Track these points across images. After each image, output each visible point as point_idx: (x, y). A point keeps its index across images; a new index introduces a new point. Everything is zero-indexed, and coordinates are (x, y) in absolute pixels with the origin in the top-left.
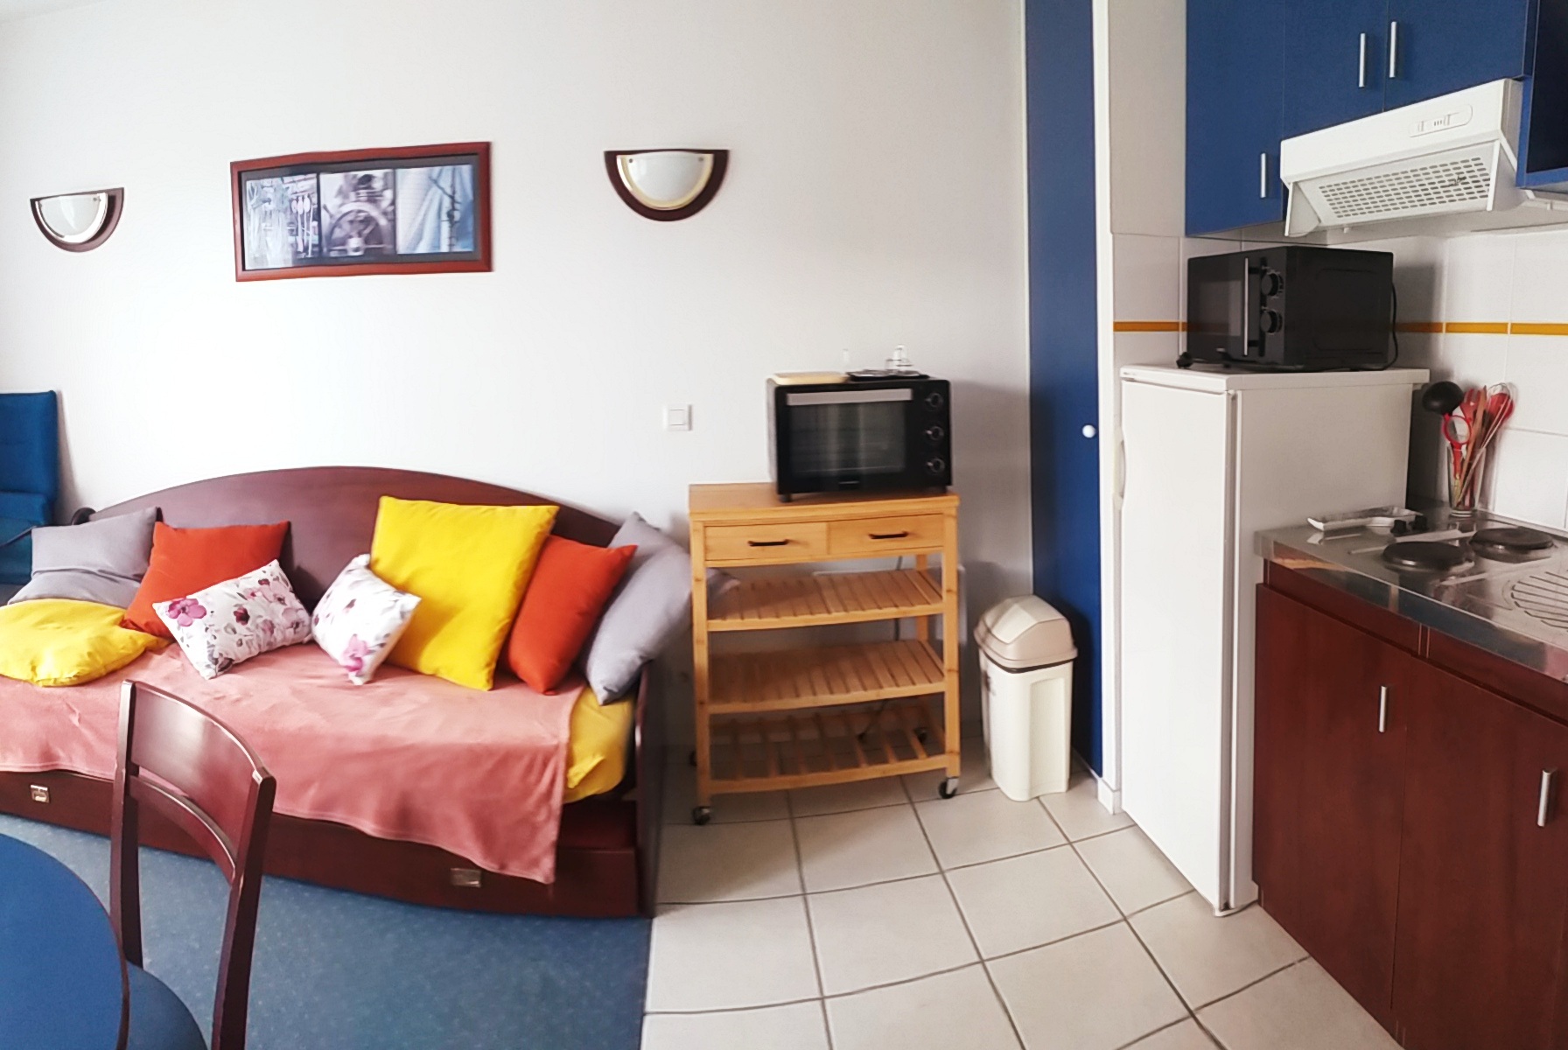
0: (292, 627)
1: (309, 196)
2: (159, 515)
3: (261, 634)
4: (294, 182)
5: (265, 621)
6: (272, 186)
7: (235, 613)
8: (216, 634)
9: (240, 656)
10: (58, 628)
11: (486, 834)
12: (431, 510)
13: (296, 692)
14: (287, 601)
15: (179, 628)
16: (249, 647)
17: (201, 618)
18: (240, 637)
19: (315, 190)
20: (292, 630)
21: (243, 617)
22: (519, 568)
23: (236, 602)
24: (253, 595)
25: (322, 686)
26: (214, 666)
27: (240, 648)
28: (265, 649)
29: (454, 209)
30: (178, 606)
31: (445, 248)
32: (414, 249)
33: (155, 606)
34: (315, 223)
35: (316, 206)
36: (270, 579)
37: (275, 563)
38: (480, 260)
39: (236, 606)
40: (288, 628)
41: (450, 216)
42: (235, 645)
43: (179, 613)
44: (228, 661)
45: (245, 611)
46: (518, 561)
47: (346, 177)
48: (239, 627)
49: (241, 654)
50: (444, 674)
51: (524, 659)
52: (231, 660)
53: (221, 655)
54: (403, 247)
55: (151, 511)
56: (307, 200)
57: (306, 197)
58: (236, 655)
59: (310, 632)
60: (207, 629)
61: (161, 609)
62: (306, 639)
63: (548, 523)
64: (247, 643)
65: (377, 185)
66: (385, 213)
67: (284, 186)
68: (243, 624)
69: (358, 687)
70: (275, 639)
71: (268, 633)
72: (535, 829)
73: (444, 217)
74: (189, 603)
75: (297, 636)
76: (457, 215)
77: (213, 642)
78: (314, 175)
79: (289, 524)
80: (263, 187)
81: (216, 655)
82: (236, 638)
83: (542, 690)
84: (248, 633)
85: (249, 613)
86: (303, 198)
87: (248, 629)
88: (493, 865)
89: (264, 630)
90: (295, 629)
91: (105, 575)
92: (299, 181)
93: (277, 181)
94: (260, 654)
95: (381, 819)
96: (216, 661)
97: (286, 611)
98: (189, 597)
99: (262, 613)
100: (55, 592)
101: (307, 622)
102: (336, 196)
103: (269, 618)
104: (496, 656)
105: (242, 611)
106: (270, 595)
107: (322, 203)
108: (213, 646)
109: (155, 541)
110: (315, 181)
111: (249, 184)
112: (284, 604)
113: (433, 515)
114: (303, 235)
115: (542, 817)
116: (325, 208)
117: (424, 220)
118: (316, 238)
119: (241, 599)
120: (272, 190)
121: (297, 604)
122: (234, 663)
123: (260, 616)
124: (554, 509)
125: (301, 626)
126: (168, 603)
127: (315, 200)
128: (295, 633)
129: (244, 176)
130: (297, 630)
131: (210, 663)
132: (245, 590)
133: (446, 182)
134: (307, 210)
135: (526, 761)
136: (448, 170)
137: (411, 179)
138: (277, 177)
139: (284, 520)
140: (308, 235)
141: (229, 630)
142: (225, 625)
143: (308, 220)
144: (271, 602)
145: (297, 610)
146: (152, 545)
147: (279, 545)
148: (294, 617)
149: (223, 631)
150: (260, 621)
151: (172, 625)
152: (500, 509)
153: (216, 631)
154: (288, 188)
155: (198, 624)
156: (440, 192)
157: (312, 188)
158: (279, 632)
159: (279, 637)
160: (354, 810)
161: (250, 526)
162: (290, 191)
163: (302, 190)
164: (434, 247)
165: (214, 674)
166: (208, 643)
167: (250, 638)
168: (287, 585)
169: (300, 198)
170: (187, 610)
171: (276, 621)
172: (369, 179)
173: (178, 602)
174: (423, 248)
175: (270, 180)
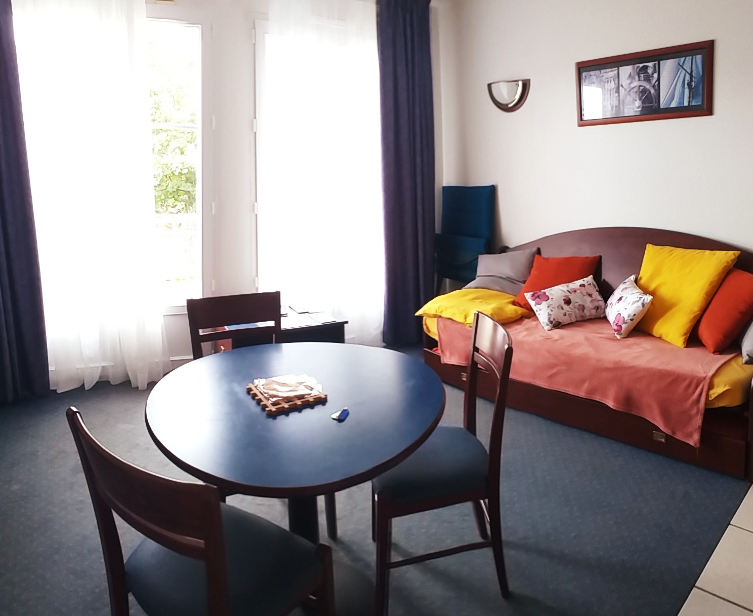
0: (595, 309)
1: (614, 80)
2: (539, 252)
3: (577, 311)
4: (606, 72)
5: (580, 305)
6: (595, 75)
7: (564, 300)
8: (553, 309)
9: (565, 321)
10: (481, 302)
11: (666, 415)
12: (671, 251)
13: (587, 339)
14: (593, 296)
15: (535, 306)
16: (570, 317)
17: (546, 301)
18: (565, 312)
19: (617, 76)
20: (595, 310)
21: (568, 302)
22: (710, 285)
23: (565, 294)
24: (575, 291)
25: (601, 337)
26: (550, 325)
27: (565, 317)
28: (580, 319)
29: (691, 80)
30: (536, 295)
31: (686, 104)
32: (670, 105)
33: (525, 294)
34: (617, 94)
35: (617, 85)
36: (586, 284)
37: (591, 276)
38: (706, 109)
39: (565, 296)
40: (592, 309)
41: (689, 85)
42: (562, 315)
43: (536, 298)
44: (558, 323)
45: (570, 299)
46: (710, 281)
47: (634, 68)
48: (565, 307)
49: (566, 320)
50: (664, 337)
51: (705, 333)
52: (560, 323)
53: (554, 319)
54: (663, 104)
55: (535, 249)
56: (613, 82)
57: (612, 80)
58: (562, 320)
59: (604, 312)
60: (548, 307)
61: (528, 296)
62: (602, 316)
63: (732, 260)
64: (569, 315)
65: (650, 71)
66: (654, 86)
67: (601, 75)
68: (568, 305)
69: (618, 340)
70: (585, 314)
71: (581, 311)
72: (690, 418)
73: (686, 86)
74: (541, 293)
75: (597, 314)
76: (693, 84)
77: (551, 313)
78: (616, 68)
79: (601, 257)
80: (591, 76)
81: (552, 319)
82: (563, 312)
83: (712, 351)
84: (570, 310)
85: (571, 300)
86: (611, 82)
87: (570, 308)
88: (669, 431)
89: (578, 309)
90: (596, 310)
91: (508, 279)
92: (609, 72)
93: (598, 72)
94: (577, 321)
95: (616, 400)
96: (551, 322)
97: (592, 301)
98: (543, 291)
99: (578, 300)
100: (484, 286)
101: (603, 307)
102: (628, 79)
103: (582, 303)
104: (691, 331)
105: (568, 299)
106: (584, 292)
107: (620, 83)
108: (551, 315)
109: (534, 265)
110: (616, 72)
111: (584, 74)
112: (592, 297)
113: (672, 254)
114: (610, 101)
115: (694, 411)
116: (622, 86)
117: (675, 88)
118: (617, 102)
119: (569, 293)
120: (595, 77)
121: (599, 298)
122: (562, 324)
123: (577, 302)
124: (737, 253)
125: (600, 309)
126: (531, 293)
127: (617, 82)
128: (596, 312)
129: (581, 70)
130: (598, 311)
131: (548, 323)
132: (572, 289)
133: (687, 67)
134: (613, 87)
135: (687, 382)
136: (689, 59)
137: (668, 66)
138: (597, 70)
139: (598, 255)
140: (613, 101)
141: (560, 308)
142: (558, 305)
143: (613, 93)
144: (584, 296)
145: (599, 301)
146: (532, 267)
147: (594, 268)
148: (596, 304)
149: (556, 308)
150: (577, 304)
151: (532, 303)
152: (707, 252)
153: (553, 308)
154: (603, 76)
155: (544, 304)
156: (684, 72)
157: (614, 76)
158: (588, 312)
159: (587, 313)
160: (605, 395)
161: (580, 257)
162: (604, 78)
163: (610, 76)
164: (680, 103)
165: (550, 328)
166: (548, 313)
167: (571, 312)
168: (595, 288)
169: (609, 81)
170: (540, 297)
171: (586, 305)
172: (646, 67)
173: (536, 293)
174: (674, 105)
175: (594, 72)
